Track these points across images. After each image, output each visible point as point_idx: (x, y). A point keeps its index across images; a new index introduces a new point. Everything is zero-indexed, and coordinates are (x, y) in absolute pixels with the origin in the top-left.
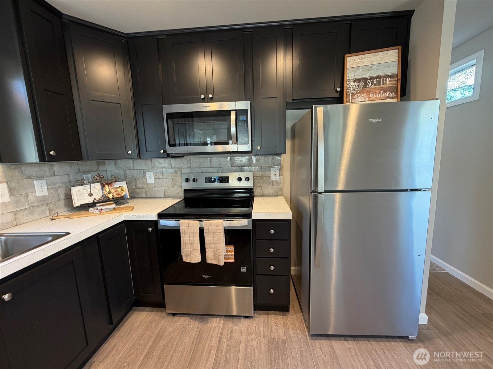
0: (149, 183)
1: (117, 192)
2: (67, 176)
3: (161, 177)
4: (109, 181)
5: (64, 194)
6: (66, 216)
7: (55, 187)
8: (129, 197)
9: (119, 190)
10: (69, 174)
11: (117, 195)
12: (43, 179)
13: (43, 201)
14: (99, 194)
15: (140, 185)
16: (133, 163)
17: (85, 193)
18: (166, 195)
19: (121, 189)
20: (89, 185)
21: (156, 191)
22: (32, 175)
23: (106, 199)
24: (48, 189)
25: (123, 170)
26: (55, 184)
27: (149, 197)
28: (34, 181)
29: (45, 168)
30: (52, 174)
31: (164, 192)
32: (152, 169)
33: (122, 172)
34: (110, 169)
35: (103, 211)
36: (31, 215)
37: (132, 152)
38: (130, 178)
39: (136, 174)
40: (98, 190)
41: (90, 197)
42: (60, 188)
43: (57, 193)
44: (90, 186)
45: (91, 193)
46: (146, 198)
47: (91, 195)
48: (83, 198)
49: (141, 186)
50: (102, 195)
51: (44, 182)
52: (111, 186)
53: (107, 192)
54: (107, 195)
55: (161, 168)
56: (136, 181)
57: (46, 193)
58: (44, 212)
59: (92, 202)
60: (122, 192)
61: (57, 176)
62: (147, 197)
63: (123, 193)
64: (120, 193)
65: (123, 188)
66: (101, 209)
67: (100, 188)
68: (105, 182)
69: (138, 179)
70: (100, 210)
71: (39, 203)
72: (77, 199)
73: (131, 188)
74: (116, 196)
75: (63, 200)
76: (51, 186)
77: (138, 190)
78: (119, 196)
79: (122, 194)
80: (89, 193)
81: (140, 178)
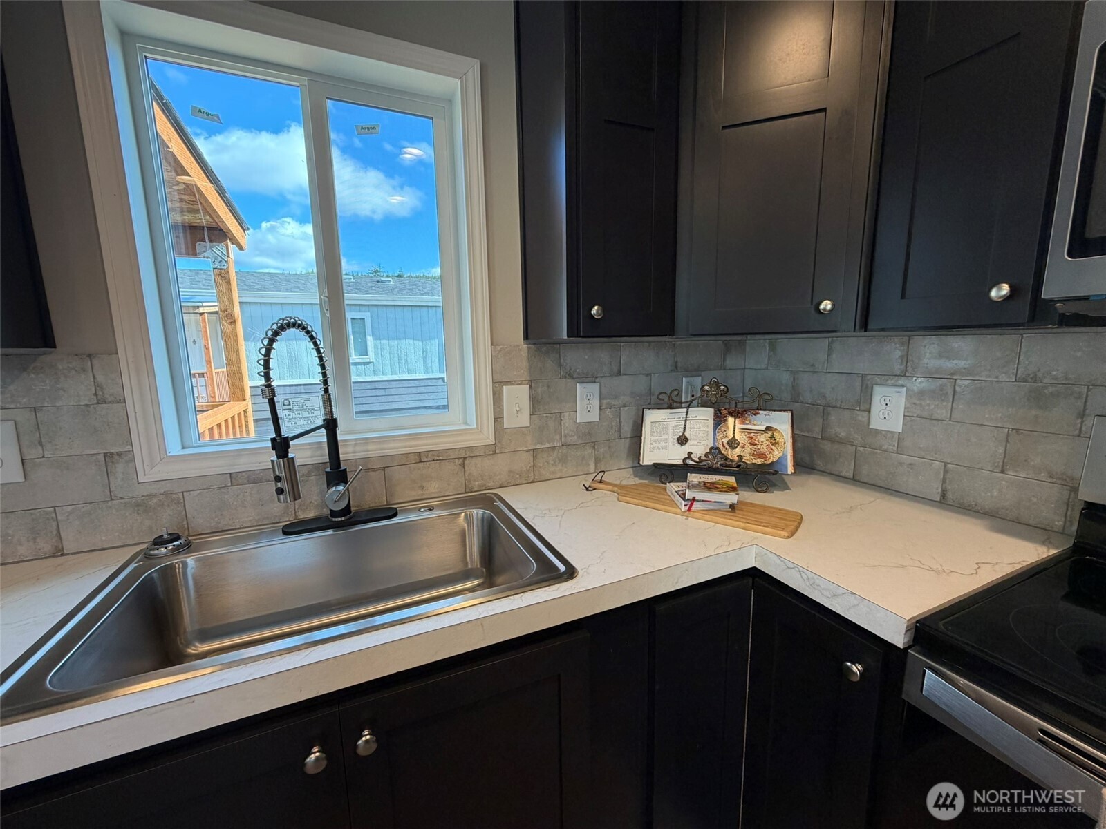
0: (877, 432)
1: (756, 444)
2: (644, 378)
3: (943, 413)
4: (739, 405)
5: (631, 423)
6: (615, 489)
7: (615, 402)
8: (790, 469)
9: (763, 438)
10: (650, 374)
11: (753, 455)
12: (595, 382)
13: (588, 435)
14: (703, 442)
15: (838, 430)
16: (830, 350)
17: (670, 431)
18: (950, 496)
19: (772, 437)
20: (685, 410)
21: (901, 464)
22: (575, 371)
23: (718, 463)
24: (600, 406)
25: (791, 372)
26: (616, 397)
27: (865, 480)
28: (578, 384)
29: (602, 356)
30: (615, 370)
31: (944, 481)
32: (904, 374)
33: (786, 377)
34: (755, 367)
35: (696, 506)
36: (560, 464)
37: (834, 305)
38: (810, 401)
39: (833, 388)
40: (702, 429)
41: (680, 446)
42: (626, 408)
43: (618, 420)
44: (687, 412)
45: (683, 434)
46: (855, 480)
47: (683, 440)
48: (663, 444)
49: (843, 434)
50: (711, 449)
51: (595, 388)
52: (743, 423)
53: (725, 441)
54: (723, 451)
55: (952, 374)
56: (825, 415)
57: (594, 417)
58: (584, 462)
59: (680, 462)
60: (773, 447)
61: (624, 377)
62: (858, 478)
63: (776, 452)
64: (765, 449)
65: (776, 435)
66: (694, 499)
67: (711, 422)
68: (727, 406)
69: (835, 407)
70: (688, 500)
71: (579, 437)
72: (651, 444)
73: (807, 434)
74: (749, 459)
75: (627, 438)
76: (608, 401)
77: (827, 446)
78: (759, 461)
79: (769, 456)
80: (681, 434)
81: (844, 405)
